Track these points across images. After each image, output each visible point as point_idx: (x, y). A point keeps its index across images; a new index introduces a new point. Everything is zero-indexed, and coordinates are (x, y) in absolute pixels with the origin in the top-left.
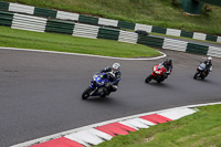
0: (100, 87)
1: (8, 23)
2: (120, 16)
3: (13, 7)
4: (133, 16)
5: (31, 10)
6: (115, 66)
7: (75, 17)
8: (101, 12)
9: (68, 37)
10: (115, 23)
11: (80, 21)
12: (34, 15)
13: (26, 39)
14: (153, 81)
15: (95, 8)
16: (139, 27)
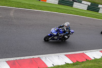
3: (100, 6)
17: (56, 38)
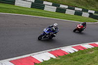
0: (47, 35)
1: (43, 8)
2: (83, 7)
3: (45, 3)
4: (88, 7)
5: (51, 4)
6: (55, 25)
7: (67, 7)
8: (76, 5)
9: (64, 14)
10: (81, 10)
11: (68, 8)
12: (52, 6)
13: (49, 14)
14: (77, 31)
15: (74, 4)
16: (89, 11)
17: (47, 36)
